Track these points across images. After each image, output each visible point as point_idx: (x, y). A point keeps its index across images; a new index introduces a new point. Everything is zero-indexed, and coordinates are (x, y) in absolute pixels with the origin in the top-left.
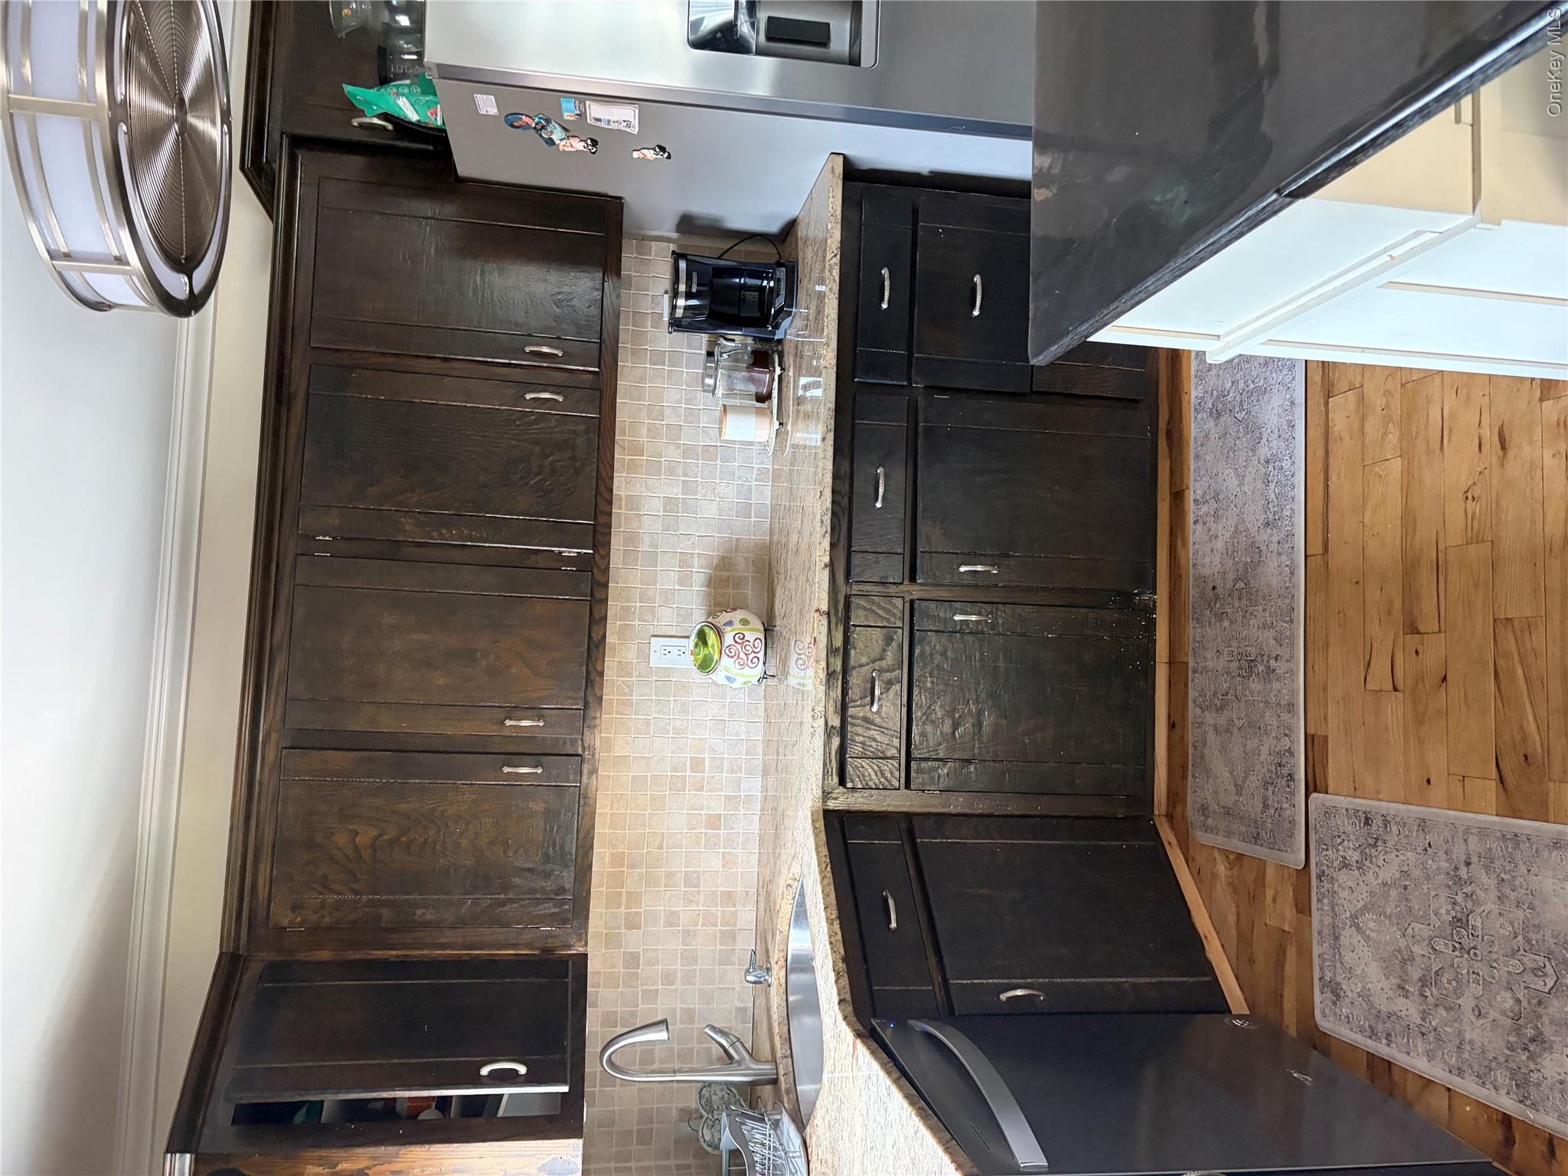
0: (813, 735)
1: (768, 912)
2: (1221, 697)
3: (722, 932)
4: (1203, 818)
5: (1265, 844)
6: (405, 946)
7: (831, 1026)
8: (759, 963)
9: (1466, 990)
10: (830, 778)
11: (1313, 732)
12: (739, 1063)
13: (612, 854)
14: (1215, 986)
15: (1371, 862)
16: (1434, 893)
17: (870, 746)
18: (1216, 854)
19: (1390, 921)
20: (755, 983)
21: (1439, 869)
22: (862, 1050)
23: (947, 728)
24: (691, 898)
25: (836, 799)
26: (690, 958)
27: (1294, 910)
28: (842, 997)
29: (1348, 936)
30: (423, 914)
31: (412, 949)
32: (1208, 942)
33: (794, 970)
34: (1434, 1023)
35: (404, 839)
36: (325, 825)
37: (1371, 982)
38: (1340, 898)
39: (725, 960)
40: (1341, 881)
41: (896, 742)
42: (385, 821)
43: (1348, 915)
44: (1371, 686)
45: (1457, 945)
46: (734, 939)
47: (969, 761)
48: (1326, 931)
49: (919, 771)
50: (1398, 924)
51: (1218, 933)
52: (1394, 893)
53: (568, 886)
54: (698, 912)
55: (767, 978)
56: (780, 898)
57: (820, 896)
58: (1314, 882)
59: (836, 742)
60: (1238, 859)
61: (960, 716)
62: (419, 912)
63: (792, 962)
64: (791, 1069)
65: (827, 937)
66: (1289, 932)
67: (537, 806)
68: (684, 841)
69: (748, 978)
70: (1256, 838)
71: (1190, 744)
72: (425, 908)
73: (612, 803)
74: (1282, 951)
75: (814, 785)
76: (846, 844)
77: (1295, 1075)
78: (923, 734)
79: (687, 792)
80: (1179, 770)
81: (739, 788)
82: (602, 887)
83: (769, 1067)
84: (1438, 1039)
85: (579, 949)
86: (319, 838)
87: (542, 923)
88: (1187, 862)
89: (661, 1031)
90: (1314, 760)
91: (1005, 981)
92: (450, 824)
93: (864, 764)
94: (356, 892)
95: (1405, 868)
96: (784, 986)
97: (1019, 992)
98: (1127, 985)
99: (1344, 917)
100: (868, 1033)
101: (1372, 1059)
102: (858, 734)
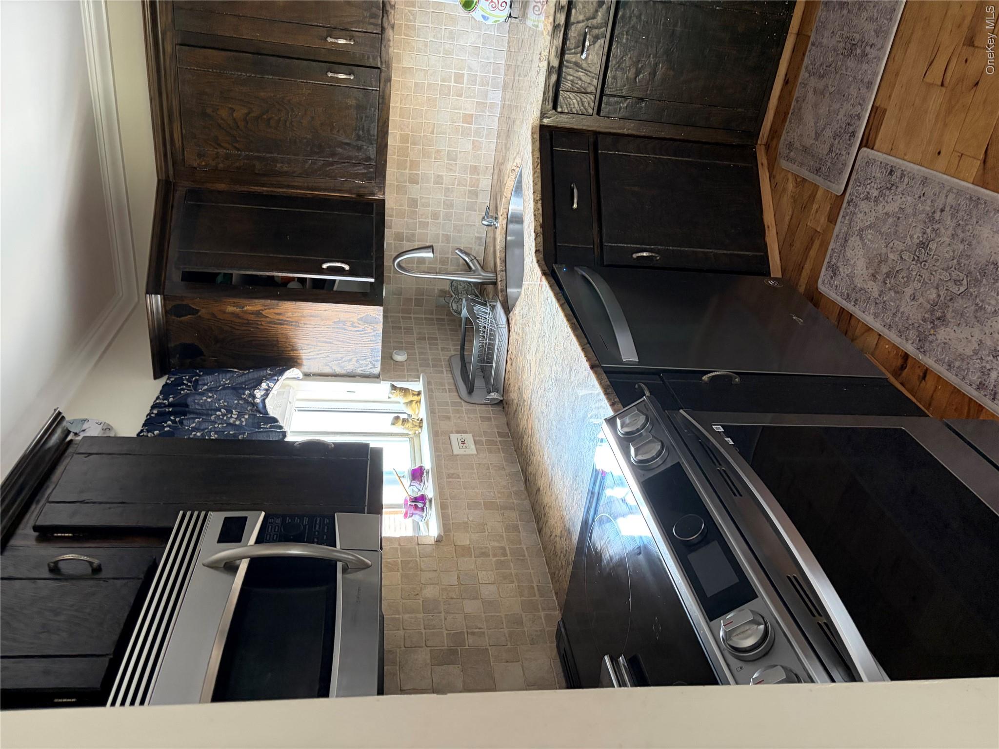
0: (538, 73)
1: (499, 182)
2: (825, 68)
3: (470, 191)
4: (788, 151)
5: (822, 176)
6: (272, 185)
7: (530, 264)
8: (491, 214)
9: (911, 284)
10: (547, 104)
11: (878, 105)
12: (474, 271)
13: (401, 134)
14: (765, 260)
15: (884, 199)
16: (914, 225)
17: (577, 84)
18: (790, 176)
19: (882, 236)
20: (488, 225)
21: (923, 210)
22: (545, 282)
23: (631, 74)
24: (451, 167)
25: (549, 118)
26: (449, 205)
27: (827, 220)
28: (538, 249)
29: (854, 241)
30: (282, 167)
31: (276, 187)
32: (769, 230)
33: (512, 222)
34: (885, 299)
35: (265, 117)
36: (212, 103)
37: (857, 270)
38: (856, 217)
39: (471, 208)
40: (861, 207)
41: (595, 82)
42: (252, 103)
43: (858, 228)
44: (928, 79)
45: (916, 258)
46: (477, 196)
47: (642, 99)
48: (841, 236)
49: (607, 104)
50: (886, 239)
51: (776, 225)
52: (890, 220)
53: (372, 157)
54: (454, 177)
55: (495, 223)
56: (507, 176)
57: (531, 184)
58: (845, 205)
59: (554, 77)
60: (801, 182)
61: (642, 66)
62: (279, 165)
63: (511, 217)
64: (504, 278)
65: (533, 211)
66: (819, 232)
67: (352, 102)
68: (448, 130)
69: (484, 222)
70: (818, 171)
71: (795, 98)
72: (282, 163)
73: (401, 100)
74: (812, 241)
75: (535, 108)
76: (552, 150)
77: (794, 318)
78: (614, 78)
79: (451, 97)
80: (782, 115)
81: (486, 97)
82: (394, 155)
83: (491, 275)
84: (884, 308)
85: (380, 196)
86: (209, 111)
87: (356, 178)
88: (770, 178)
89: (429, 252)
90: (871, 126)
91: (638, 246)
92: (294, 109)
93: (571, 96)
94: (238, 150)
95: (903, 206)
96: (505, 229)
97: (645, 254)
98: (712, 254)
99: (855, 229)
100: (550, 274)
101: (842, 310)
102: (570, 74)
